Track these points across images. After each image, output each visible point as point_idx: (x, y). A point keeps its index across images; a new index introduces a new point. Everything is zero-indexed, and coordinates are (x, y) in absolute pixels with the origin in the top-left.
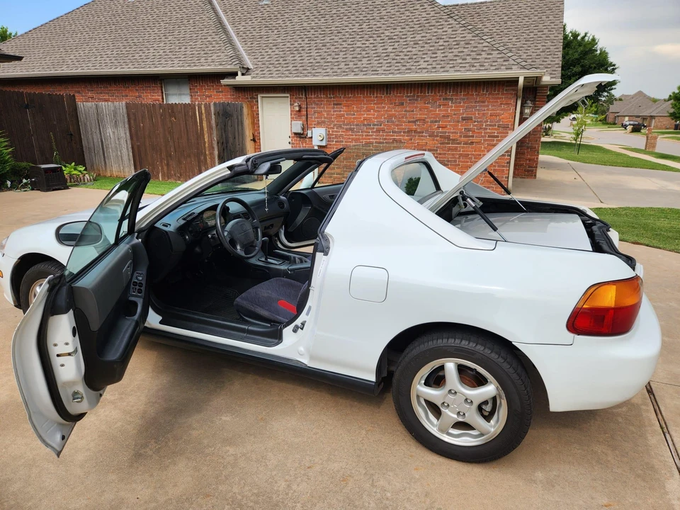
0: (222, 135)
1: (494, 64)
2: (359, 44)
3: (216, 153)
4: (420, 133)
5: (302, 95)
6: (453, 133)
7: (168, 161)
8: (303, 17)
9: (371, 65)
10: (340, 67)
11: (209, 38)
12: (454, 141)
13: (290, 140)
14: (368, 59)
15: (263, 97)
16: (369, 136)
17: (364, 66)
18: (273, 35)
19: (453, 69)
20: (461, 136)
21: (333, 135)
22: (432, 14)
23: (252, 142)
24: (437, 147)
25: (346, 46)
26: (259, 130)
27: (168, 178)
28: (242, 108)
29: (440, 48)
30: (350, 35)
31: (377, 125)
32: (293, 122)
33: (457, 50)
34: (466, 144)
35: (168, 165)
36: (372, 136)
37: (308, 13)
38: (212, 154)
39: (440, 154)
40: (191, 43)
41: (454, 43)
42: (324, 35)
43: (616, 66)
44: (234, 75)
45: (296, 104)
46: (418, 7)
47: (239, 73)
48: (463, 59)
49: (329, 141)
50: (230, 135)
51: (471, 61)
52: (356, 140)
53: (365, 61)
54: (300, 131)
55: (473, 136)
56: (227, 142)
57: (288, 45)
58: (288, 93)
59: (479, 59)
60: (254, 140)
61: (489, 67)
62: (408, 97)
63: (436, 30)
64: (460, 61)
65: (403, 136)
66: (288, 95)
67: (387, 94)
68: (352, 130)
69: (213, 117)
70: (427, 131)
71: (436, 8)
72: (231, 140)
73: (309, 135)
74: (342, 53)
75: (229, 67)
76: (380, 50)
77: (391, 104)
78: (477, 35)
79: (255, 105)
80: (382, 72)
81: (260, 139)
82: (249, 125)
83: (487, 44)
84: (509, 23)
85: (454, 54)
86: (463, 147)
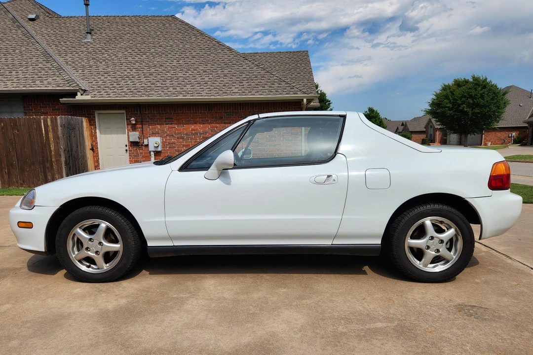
0: (68, 144)
1: (284, 90)
2: (180, 75)
3: (63, 159)
5: (137, 111)
7: (9, 169)
8: (126, 53)
9: (195, 90)
10: (169, 90)
11: (40, 65)
13: (127, 148)
14: (191, 85)
15: (99, 114)
17: (189, 90)
18: (102, 66)
19: (257, 93)
21: (166, 142)
22: (232, 56)
23: (91, 151)
25: (170, 75)
26: (97, 141)
27: (9, 186)
28: (82, 122)
29: (244, 79)
30: (171, 68)
31: (203, 134)
32: (130, 133)
33: (257, 81)
35: (9, 173)
37: (130, 51)
38: (58, 161)
40: (22, 69)
41: (253, 76)
42: (149, 67)
43: (331, 102)
44: (74, 94)
45: (132, 119)
46: (220, 51)
47: (79, 94)
48: (263, 87)
49: (163, 147)
50: (74, 145)
51: (268, 88)
53: (189, 86)
54: (136, 140)
56: (72, 150)
57: (118, 73)
58: (124, 109)
59: (274, 87)
60: (92, 149)
61: (281, 92)
62: (226, 113)
63: (238, 67)
64: (261, 88)
66: (124, 111)
67: (209, 110)
68: (183, 138)
69: (60, 128)
71: (233, 53)
72: (74, 148)
73: (146, 143)
74: (168, 81)
76: (199, 79)
77: (213, 118)
78: (268, 72)
79: (93, 120)
80: (205, 94)
81: (97, 148)
82: (88, 137)
83: (276, 78)
84: (277, 67)
85: (255, 83)
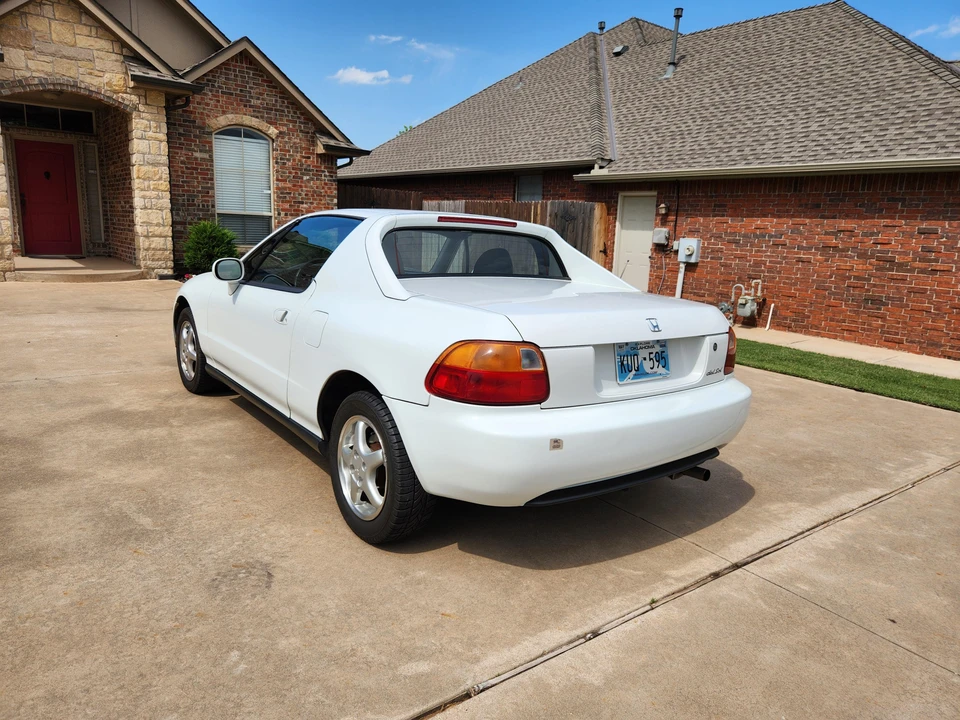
2: (770, 122)
4: (843, 250)
5: (673, 193)
6: (900, 253)
8: (707, 90)
9: (776, 150)
10: (730, 154)
11: (579, 126)
12: (901, 266)
13: (650, 253)
14: (774, 142)
15: (625, 196)
16: (762, 251)
17: (765, 151)
18: (659, 117)
20: (914, 260)
21: (708, 248)
22: (905, 71)
23: (602, 255)
24: (870, 275)
25: (750, 125)
26: (614, 239)
28: (592, 209)
29: (897, 121)
30: (763, 110)
31: (776, 237)
32: (656, 229)
33: (924, 124)
34: (922, 271)
36: (765, 252)
37: (716, 85)
39: (875, 286)
41: (924, 113)
42: (726, 113)
44: (589, 167)
45: (663, 205)
46: (885, 63)
47: (596, 166)
48: (930, 137)
49: (701, 257)
51: (943, 139)
52: (740, 258)
53: (769, 144)
54: (664, 241)
55: (936, 261)
57: (673, 128)
58: (656, 189)
60: (605, 252)
62: (829, 195)
63: (900, 95)
64: (924, 140)
65: (815, 254)
66: (654, 193)
67: (795, 190)
68: (737, 242)
69: (548, 219)
70: (855, 248)
73: (675, 248)
74: (739, 136)
75: (586, 159)
76: (798, 129)
77: (801, 206)
79: (614, 206)
80: (788, 159)
81: (613, 251)
82: (600, 231)
85: (917, 130)
86: (917, 278)
